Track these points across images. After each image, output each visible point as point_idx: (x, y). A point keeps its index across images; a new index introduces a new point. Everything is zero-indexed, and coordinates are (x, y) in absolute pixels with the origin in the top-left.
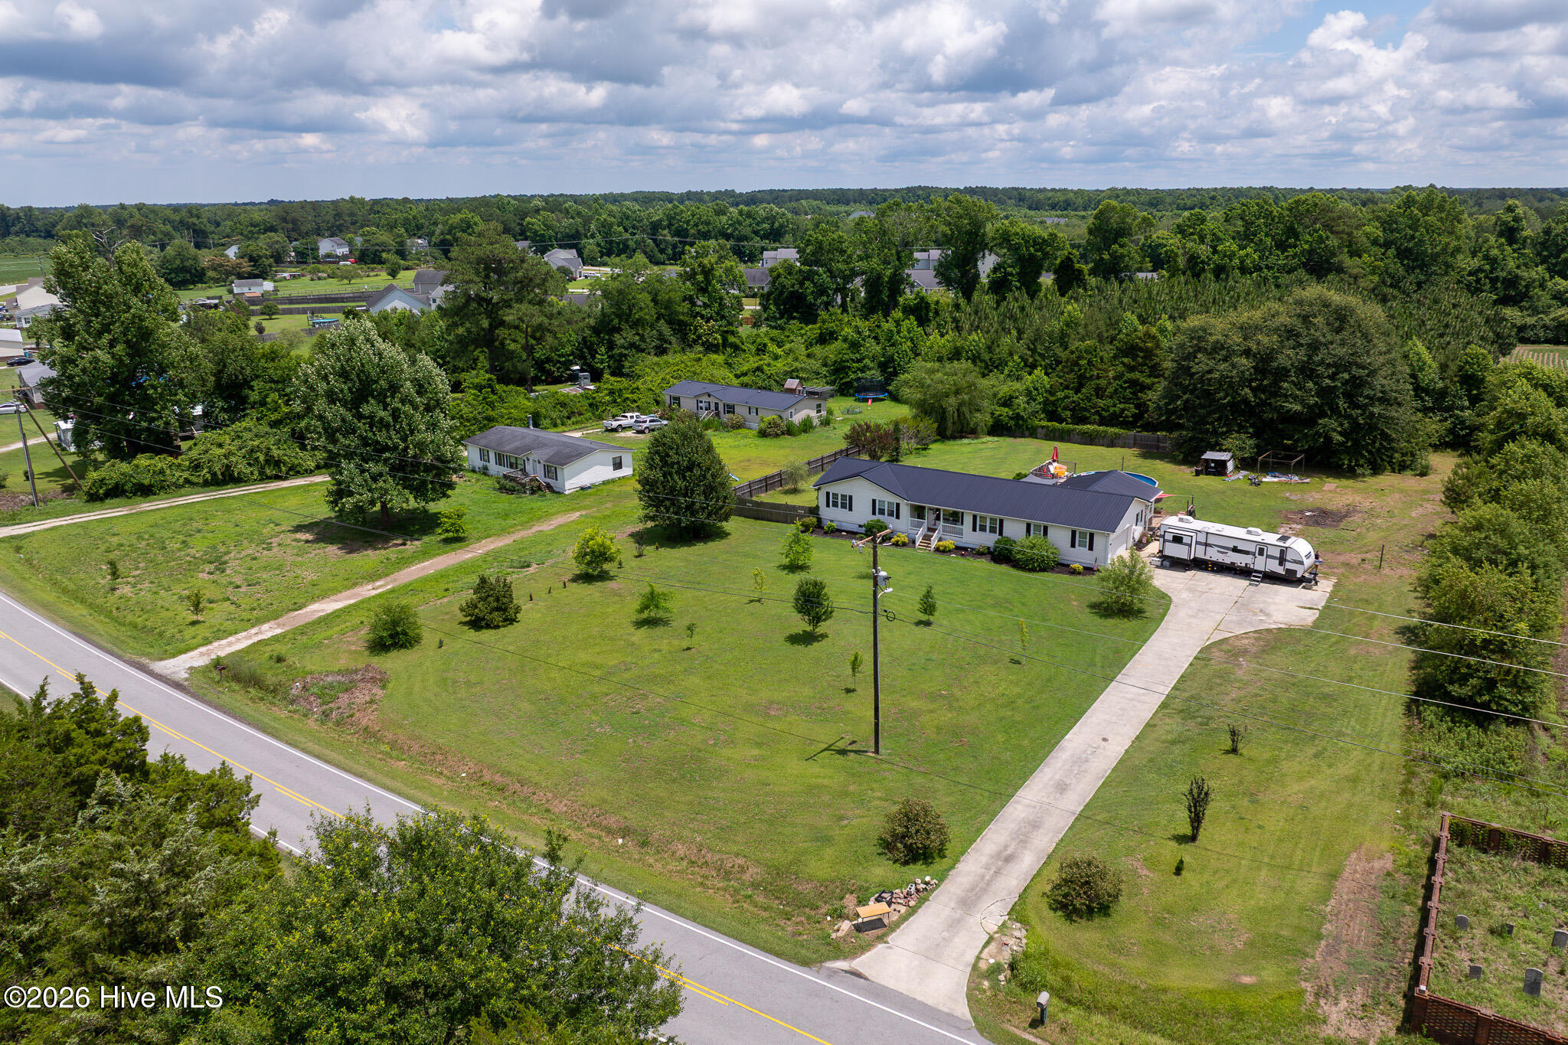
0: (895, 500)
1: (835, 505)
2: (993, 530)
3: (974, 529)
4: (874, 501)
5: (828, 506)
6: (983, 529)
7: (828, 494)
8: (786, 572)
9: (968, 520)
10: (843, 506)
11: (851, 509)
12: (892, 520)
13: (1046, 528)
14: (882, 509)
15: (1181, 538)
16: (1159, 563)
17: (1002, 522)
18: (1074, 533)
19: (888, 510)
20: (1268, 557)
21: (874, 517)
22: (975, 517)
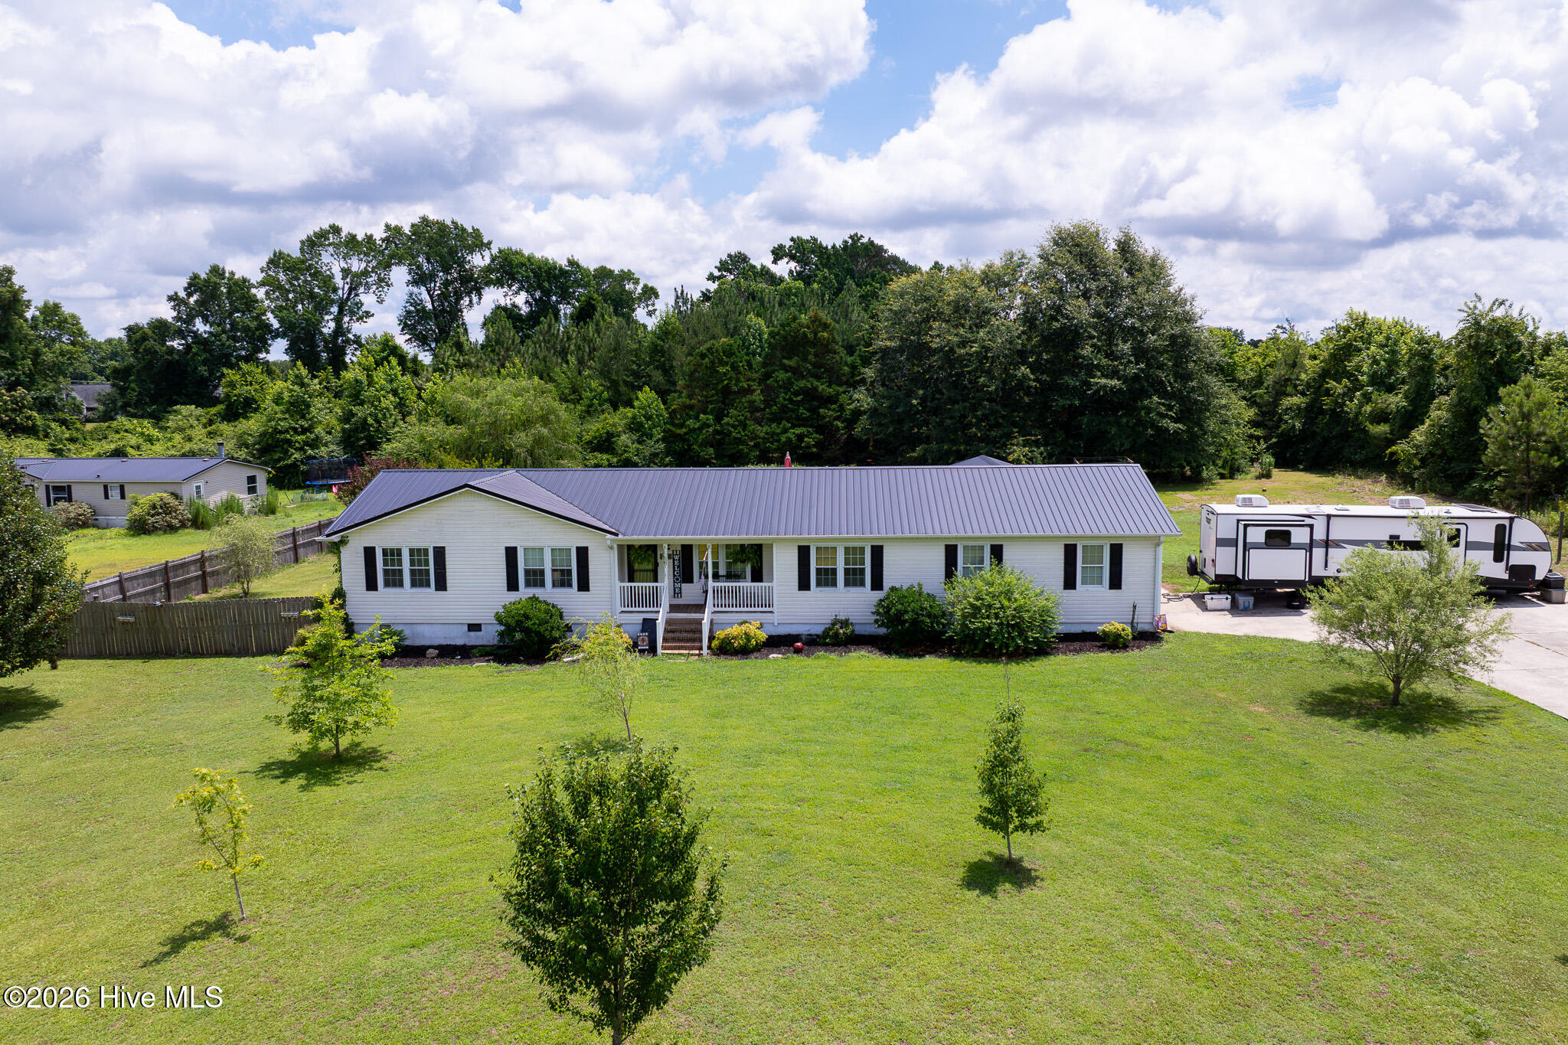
0: (572, 539)
1: (394, 580)
2: (854, 578)
3: (804, 585)
4: (511, 553)
5: (371, 585)
6: (827, 578)
7: (369, 552)
8: (296, 782)
9: (783, 564)
10: (419, 580)
11: (441, 585)
12: (567, 599)
13: (997, 552)
14: (535, 572)
15: (1288, 533)
16: (1227, 604)
17: (877, 552)
18: (1070, 551)
19: (553, 570)
20: (1470, 546)
21: (513, 596)
22: (804, 553)
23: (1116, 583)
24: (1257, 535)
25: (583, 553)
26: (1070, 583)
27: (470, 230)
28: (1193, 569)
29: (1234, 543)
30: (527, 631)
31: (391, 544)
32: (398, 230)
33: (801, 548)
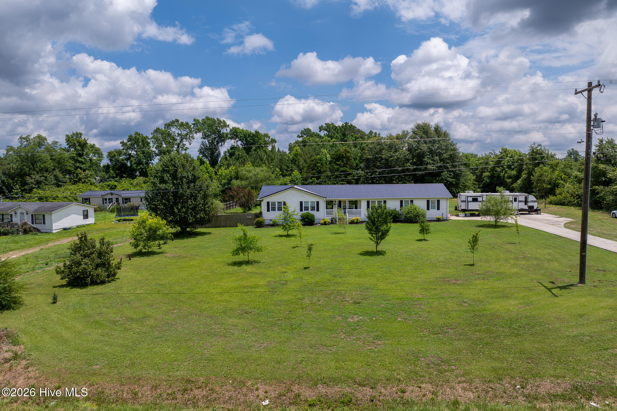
0: (315, 199)
1: (274, 209)
4: (301, 203)
5: (268, 210)
7: (268, 203)
9: (363, 205)
10: (279, 209)
12: (314, 213)
13: (412, 201)
14: (306, 207)
15: (477, 198)
16: (464, 215)
17: (385, 202)
18: (428, 201)
19: (311, 207)
20: (519, 201)
21: (302, 212)
22: (368, 202)
23: (438, 209)
24: (470, 199)
25: (318, 203)
26: (428, 209)
27: (222, 121)
28: (456, 209)
29: (465, 201)
30: (308, 219)
31: (273, 201)
32: (198, 121)
33: (367, 201)
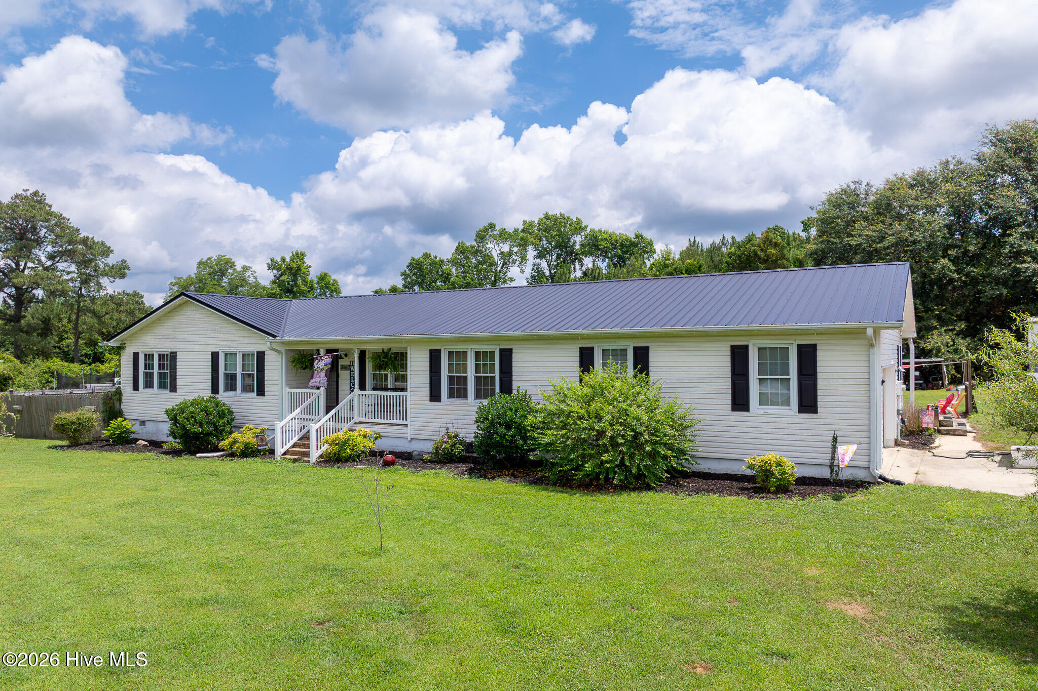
2: (484, 388)
3: (435, 396)
4: (215, 356)
5: (136, 387)
6: (458, 390)
7: (136, 356)
9: (416, 371)
11: (173, 387)
12: (250, 404)
13: (642, 359)
14: (230, 376)
17: (506, 356)
18: (739, 356)
19: (242, 375)
22: (435, 357)
23: (807, 405)
25: (261, 356)
26: (740, 402)
27: (575, 220)
31: (148, 350)
32: (531, 224)
33: (431, 351)
